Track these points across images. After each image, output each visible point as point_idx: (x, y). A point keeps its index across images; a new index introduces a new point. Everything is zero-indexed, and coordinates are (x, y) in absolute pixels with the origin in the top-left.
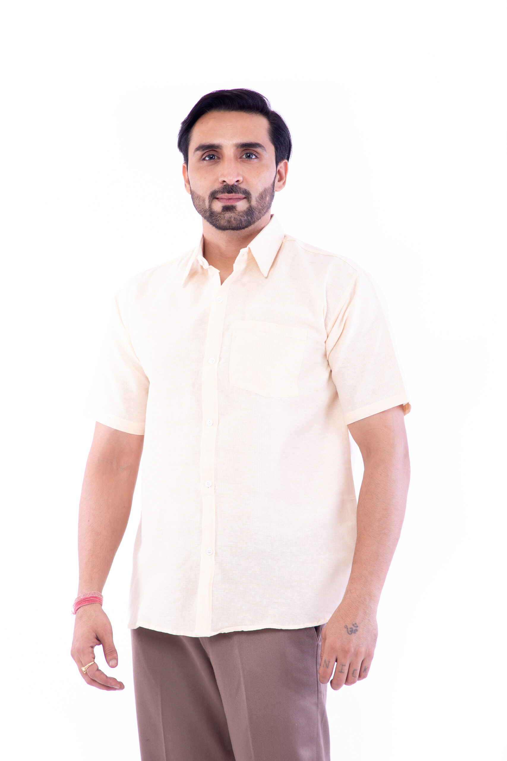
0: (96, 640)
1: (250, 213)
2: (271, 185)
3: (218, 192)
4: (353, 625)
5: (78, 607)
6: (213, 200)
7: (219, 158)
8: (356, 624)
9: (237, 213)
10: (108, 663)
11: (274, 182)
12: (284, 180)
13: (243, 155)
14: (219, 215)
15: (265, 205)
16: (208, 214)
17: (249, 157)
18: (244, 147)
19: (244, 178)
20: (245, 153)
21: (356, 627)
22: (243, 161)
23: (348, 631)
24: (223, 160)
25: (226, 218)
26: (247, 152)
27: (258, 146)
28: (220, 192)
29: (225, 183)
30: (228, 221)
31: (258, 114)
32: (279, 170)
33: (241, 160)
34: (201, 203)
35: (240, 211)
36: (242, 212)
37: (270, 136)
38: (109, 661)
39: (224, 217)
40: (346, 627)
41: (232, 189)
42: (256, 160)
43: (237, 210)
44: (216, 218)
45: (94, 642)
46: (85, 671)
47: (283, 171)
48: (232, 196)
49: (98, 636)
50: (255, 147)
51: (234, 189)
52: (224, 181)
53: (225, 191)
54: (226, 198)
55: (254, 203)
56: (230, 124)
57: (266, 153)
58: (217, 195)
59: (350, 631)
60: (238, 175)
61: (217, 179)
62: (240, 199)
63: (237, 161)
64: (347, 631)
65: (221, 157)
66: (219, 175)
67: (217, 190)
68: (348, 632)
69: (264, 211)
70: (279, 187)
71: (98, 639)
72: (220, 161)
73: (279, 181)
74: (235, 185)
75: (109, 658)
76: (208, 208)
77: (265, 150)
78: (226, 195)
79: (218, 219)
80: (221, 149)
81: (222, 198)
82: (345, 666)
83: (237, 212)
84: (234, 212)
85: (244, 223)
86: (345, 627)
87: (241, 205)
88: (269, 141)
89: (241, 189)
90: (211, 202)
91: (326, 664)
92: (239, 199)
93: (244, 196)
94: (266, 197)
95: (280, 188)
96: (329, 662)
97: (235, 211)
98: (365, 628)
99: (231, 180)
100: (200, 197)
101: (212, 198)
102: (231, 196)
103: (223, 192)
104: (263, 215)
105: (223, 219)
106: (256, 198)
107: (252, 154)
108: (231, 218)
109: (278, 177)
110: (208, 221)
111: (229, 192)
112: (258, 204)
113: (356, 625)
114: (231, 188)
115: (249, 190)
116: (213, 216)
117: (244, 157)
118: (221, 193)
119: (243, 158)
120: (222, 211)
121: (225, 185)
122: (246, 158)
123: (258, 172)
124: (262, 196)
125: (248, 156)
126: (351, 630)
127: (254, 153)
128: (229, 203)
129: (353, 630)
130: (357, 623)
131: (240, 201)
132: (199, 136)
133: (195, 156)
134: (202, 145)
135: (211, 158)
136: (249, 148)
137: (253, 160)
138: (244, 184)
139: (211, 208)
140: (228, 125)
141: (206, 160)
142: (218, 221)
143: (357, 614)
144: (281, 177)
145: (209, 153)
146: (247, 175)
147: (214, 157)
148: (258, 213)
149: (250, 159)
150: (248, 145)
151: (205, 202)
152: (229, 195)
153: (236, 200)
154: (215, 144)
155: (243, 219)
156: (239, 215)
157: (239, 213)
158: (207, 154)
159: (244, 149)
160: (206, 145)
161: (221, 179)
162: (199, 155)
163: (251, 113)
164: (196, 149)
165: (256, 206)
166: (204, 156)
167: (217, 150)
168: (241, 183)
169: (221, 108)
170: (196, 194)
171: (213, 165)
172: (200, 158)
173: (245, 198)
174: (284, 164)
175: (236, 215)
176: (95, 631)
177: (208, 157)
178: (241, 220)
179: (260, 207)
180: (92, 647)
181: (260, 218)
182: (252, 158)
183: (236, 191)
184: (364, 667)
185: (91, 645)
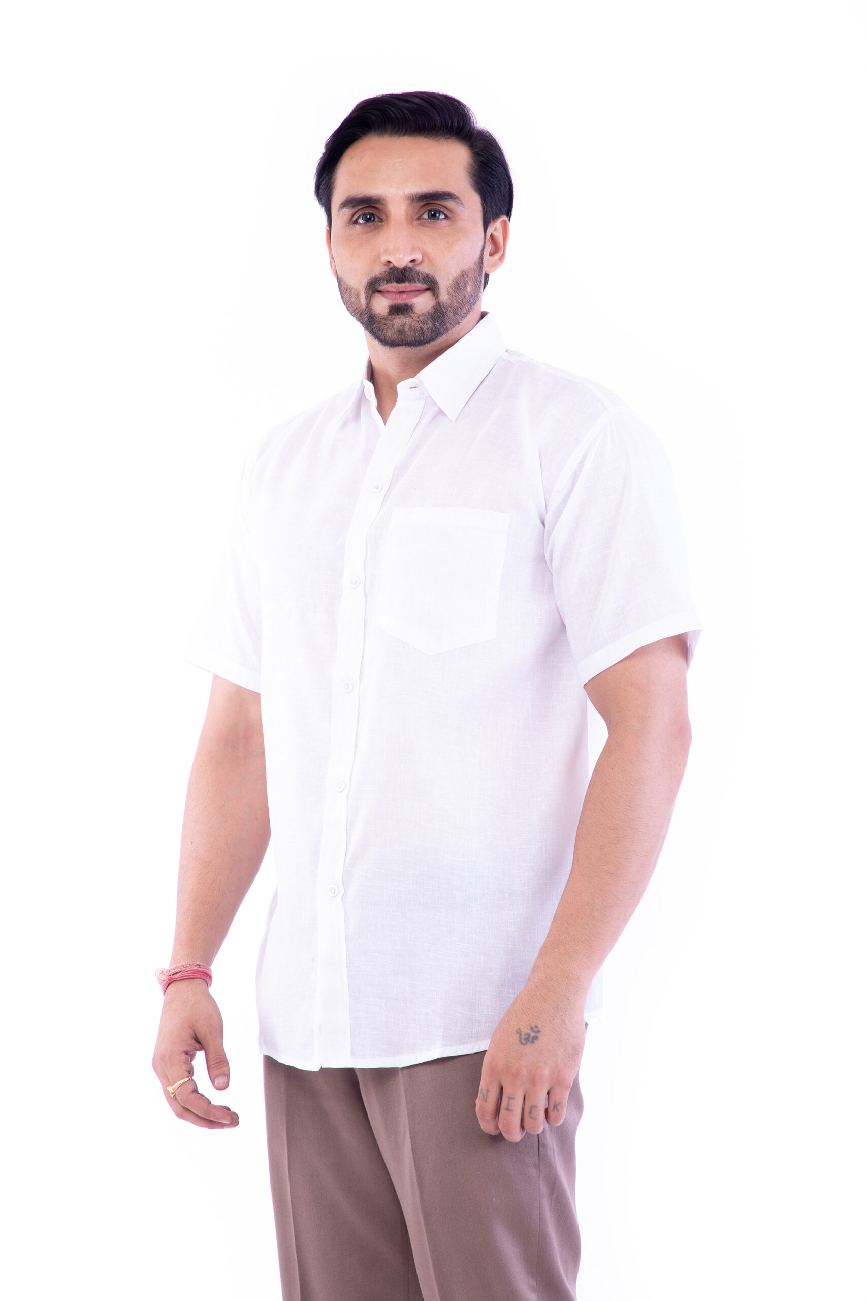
0: (195, 1042)
1: (438, 315)
2: (475, 263)
3: (380, 280)
4: (532, 1029)
6: (373, 295)
7: (382, 219)
8: (536, 1026)
9: (414, 318)
10: (213, 1082)
11: (482, 257)
12: (502, 252)
13: (423, 214)
14: (384, 321)
15: (464, 300)
16: (365, 319)
17: (434, 216)
18: (423, 199)
19: (424, 254)
20: (426, 210)
21: (536, 1032)
22: (422, 225)
23: (520, 1038)
24: (387, 223)
25: (395, 326)
26: (429, 208)
27: (448, 197)
28: (384, 280)
29: (391, 265)
30: (399, 331)
31: (450, 141)
32: (492, 235)
33: (419, 222)
34: (353, 299)
35: (420, 313)
36: (424, 315)
37: (471, 177)
38: (214, 1079)
39: (393, 325)
40: (519, 1032)
41: (403, 275)
42: (445, 222)
43: (414, 313)
44: (379, 325)
45: (190, 1045)
46: (173, 1094)
47: (499, 236)
48: (405, 286)
49: (197, 1035)
50: (444, 199)
51: (407, 275)
52: (389, 262)
53: (392, 278)
54: (394, 290)
55: (444, 297)
56: (399, 160)
57: (464, 209)
58: (379, 285)
59: (525, 1039)
60: (414, 250)
62: (420, 291)
63: (411, 226)
64: (518, 1039)
65: (384, 217)
66: (382, 250)
67: (378, 276)
68: (520, 1041)
69: (465, 311)
71: (197, 1040)
72: (383, 225)
73: (491, 254)
74: (410, 268)
75: (214, 1073)
76: (365, 308)
77: (462, 204)
78: (394, 286)
79: (382, 327)
80: (383, 205)
81: (388, 292)
82: (513, 1098)
83: (416, 315)
84: (411, 316)
85: (427, 333)
86: (517, 1033)
87: (423, 303)
88: (470, 187)
89: (420, 274)
90: (369, 299)
92: (417, 293)
93: (425, 286)
94: (465, 286)
95: (494, 266)
96: (488, 1091)
97: (412, 314)
98: (554, 1035)
99: (401, 260)
100: (352, 288)
101: (370, 292)
102: (402, 287)
103: (388, 281)
104: (463, 317)
105: (391, 327)
106: (447, 289)
107: (440, 212)
108: (404, 326)
109: (489, 248)
110: (367, 328)
111: (399, 280)
112: (451, 298)
113: (536, 1029)
114: (402, 273)
115: (434, 275)
116: (374, 322)
117: (426, 216)
118: (385, 282)
119: (422, 219)
120: (389, 315)
121: (391, 269)
122: (430, 219)
123: (448, 242)
124: (458, 284)
125: (432, 215)
126: (525, 1037)
127: (442, 210)
128: (401, 300)
129: (530, 1037)
130: (540, 1026)
131: (420, 296)
132: (348, 180)
133: (340, 216)
134: (352, 198)
135: (368, 220)
136: (434, 202)
137: (439, 221)
138: (425, 264)
139: (370, 309)
140: (397, 160)
141: (361, 223)
142: (383, 330)
143: (541, 1009)
144: (496, 247)
145: (364, 212)
146: (429, 248)
147: (372, 218)
148: (451, 314)
149: (436, 221)
150: (430, 197)
151: (360, 297)
152: (400, 285)
153: (413, 294)
154: (374, 196)
155: (425, 327)
156: (418, 321)
157: (419, 317)
158: (361, 213)
159: (425, 203)
160: (358, 198)
161: (385, 258)
162: (347, 216)
163: (436, 139)
164: (342, 204)
165: (448, 302)
166: (355, 218)
167: (377, 206)
168: (419, 264)
169: (386, 131)
170: (344, 283)
171: (370, 231)
172: (349, 220)
173: (427, 289)
174: (502, 224)
175: (414, 320)
176: (192, 1026)
177: (363, 218)
178: (422, 329)
179: (456, 304)
180: (186, 1053)
181: (458, 323)
182: (439, 218)
183: (411, 277)
184: (553, 1103)
185: (185, 1049)
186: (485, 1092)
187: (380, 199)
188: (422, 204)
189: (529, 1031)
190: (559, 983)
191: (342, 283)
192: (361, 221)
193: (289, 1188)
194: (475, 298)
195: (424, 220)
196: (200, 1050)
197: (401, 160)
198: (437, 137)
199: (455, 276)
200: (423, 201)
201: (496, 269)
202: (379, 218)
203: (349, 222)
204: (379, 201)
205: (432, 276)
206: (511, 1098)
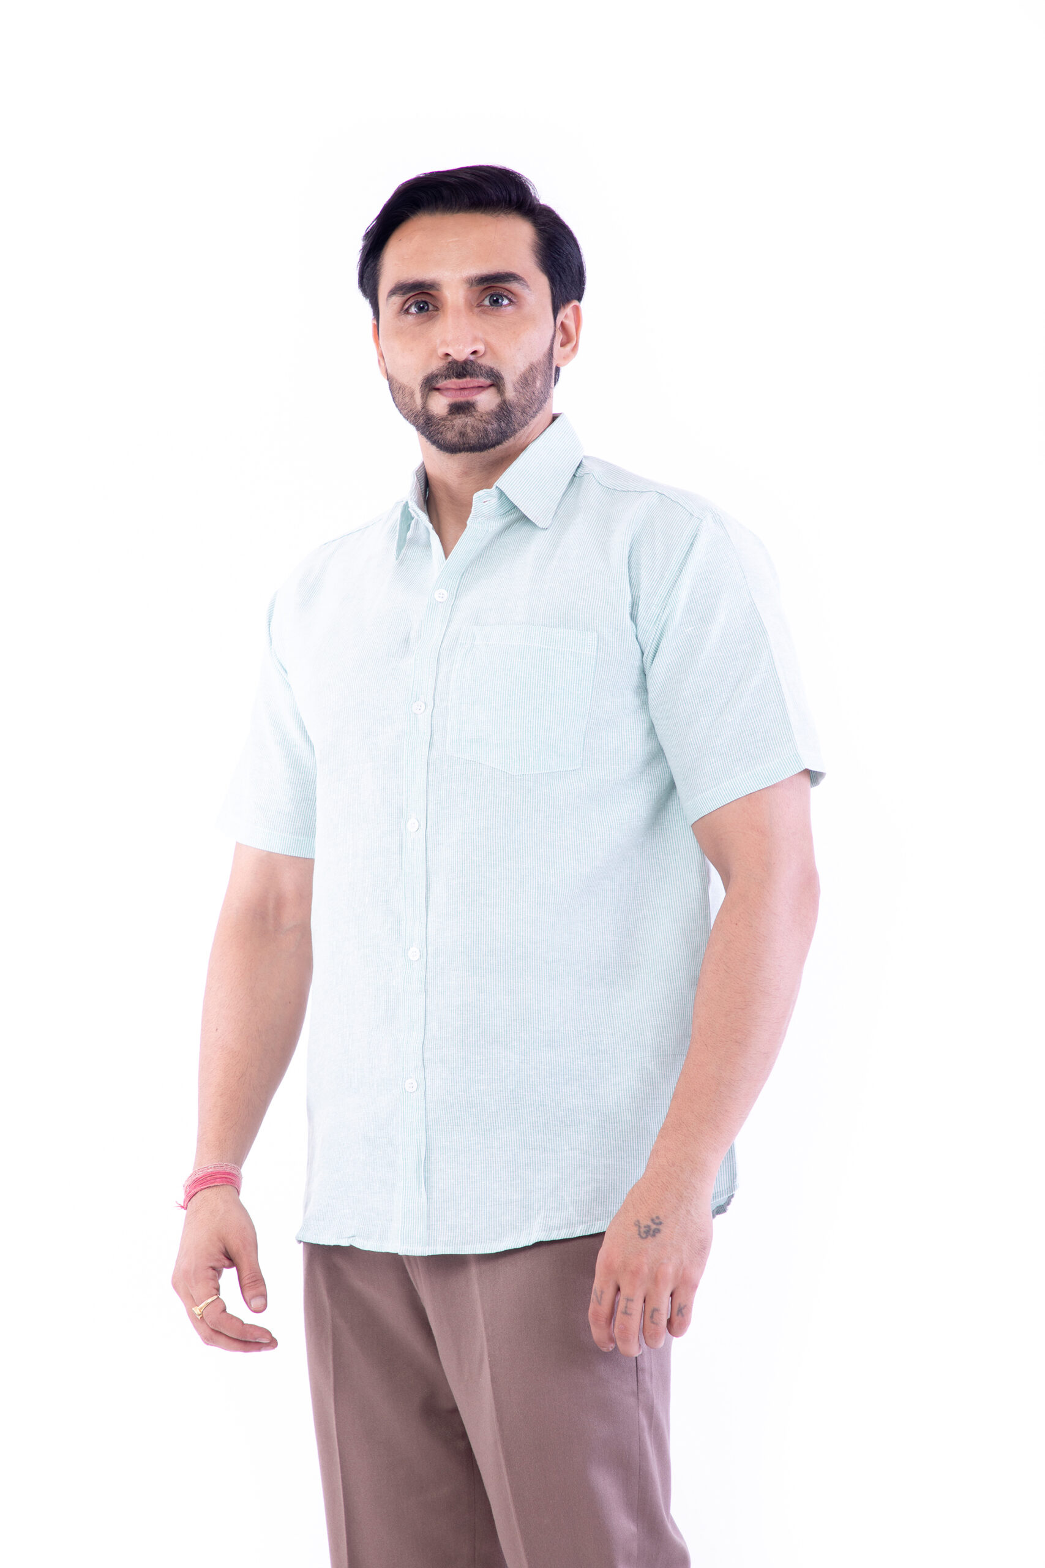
1: (504, 415)
2: (546, 353)
3: (437, 376)
4: (653, 1220)
6: (430, 393)
7: (437, 307)
8: (658, 1218)
9: (477, 418)
10: (248, 1303)
11: (551, 349)
12: (575, 343)
13: (484, 300)
14: (443, 423)
15: (534, 397)
16: (421, 421)
17: (496, 301)
18: (484, 282)
19: (487, 345)
20: (487, 295)
21: (657, 1224)
22: (484, 312)
23: (640, 1231)
24: (443, 311)
25: (455, 427)
26: (490, 293)
27: (512, 279)
28: (442, 376)
29: (450, 359)
30: (461, 433)
31: (511, 216)
32: (562, 324)
33: (480, 308)
34: (407, 399)
35: (483, 412)
36: (488, 413)
37: (537, 257)
38: (250, 1299)
39: (453, 426)
40: (638, 1224)
41: (464, 369)
42: (510, 308)
43: (477, 411)
44: (438, 428)
45: (218, 1260)
47: (571, 324)
48: (466, 382)
49: (228, 1250)
50: (507, 281)
51: (469, 368)
52: (447, 355)
53: (451, 373)
54: (454, 387)
55: (510, 394)
56: (454, 240)
57: (530, 292)
58: (437, 382)
59: (645, 1232)
60: (475, 340)
62: (481, 388)
63: (469, 313)
64: (638, 1232)
65: (439, 305)
66: (438, 342)
67: (435, 372)
68: (640, 1235)
69: (534, 411)
70: (564, 358)
71: (227, 1255)
72: (438, 314)
73: (563, 345)
74: (471, 361)
75: (249, 1294)
76: (420, 410)
77: (528, 286)
78: (453, 382)
80: (438, 290)
81: (448, 389)
82: (632, 1300)
83: (479, 414)
84: (472, 416)
85: (493, 435)
86: (635, 1223)
87: (486, 401)
88: (536, 267)
89: (483, 368)
90: (425, 397)
92: (480, 389)
93: (489, 382)
94: (534, 382)
95: (567, 358)
96: (602, 1292)
97: (474, 413)
98: (678, 1227)
99: (461, 353)
100: (405, 388)
101: (427, 390)
102: (463, 382)
103: (447, 377)
104: (533, 417)
105: (451, 428)
106: (514, 385)
107: (502, 296)
108: (465, 426)
109: (560, 337)
110: (422, 433)
111: (460, 375)
112: (518, 395)
113: (657, 1221)
114: (462, 367)
115: (499, 369)
116: (430, 425)
117: (487, 302)
118: (444, 377)
119: (483, 306)
120: (449, 414)
121: (449, 363)
122: (491, 305)
123: (514, 332)
124: (526, 379)
125: (494, 300)
126: (645, 1229)
127: (505, 294)
128: (461, 398)
129: (650, 1229)
130: (662, 1217)
131: (482, 392)
132: (396, 264)
133: (389, 305)
134: (402, 283)
135: (421, 309)
136: (496, 285)
137: (503, 308)
138: (488, 356)
139: (426, 410)
140: (451, 240)
141: (412, 314)
142: (442, 432)
143: (662, 1198)
144: (567, 337)
145: (416, 300)
146: (493, 340)
147: (426, 307)
148: (520, 414)
149: (499, 307)
150: (491, 280)
151: (415, 396)
152: (460, 381)
153: (475, 391)
154: (427, 280)
155: (489, 427)
156: (481, 421)
157: (482, 417)
158: (413, 300)
159: (486, 286)
160: (409, 284)
161: (442, 351)
162: (397, 305)
163: (496, 214)
164: (391, 291)
165: (515, 400)
166: (406, 306)
167: (431, 292)
168: (481, 356)
169: (437, 208)
170: (396, 382)
171: (424, 322)
172: (399, 310)
173: (491, 385)
174: (573, 311)
175: (476, 419)
176: (222, 1240)
177: (415, 307)
178: (486, 430)
179: (524, 402)
180: (214, 1269)
181: (527, 423)
182: (501, 305)
183: (473, 372)
184: (678, 1306)
185: (212, 1264)
186: (599, 1293)
187: (434, 284)
188: (482, 287)
189: (650, 1223)
190: (682, 1168)
191: (394, 382)
192: (413, 310)
194: (544, 396)
195: (485, 307)
196: (230, 1267)
197: (457, 239)
198: (495, 212)
199: (522, 370)
200: (483, 284)
202: (434, 306)
203: (400, 312)
204: (434, 287)
205: (497, 370)
206: (629, 1300)
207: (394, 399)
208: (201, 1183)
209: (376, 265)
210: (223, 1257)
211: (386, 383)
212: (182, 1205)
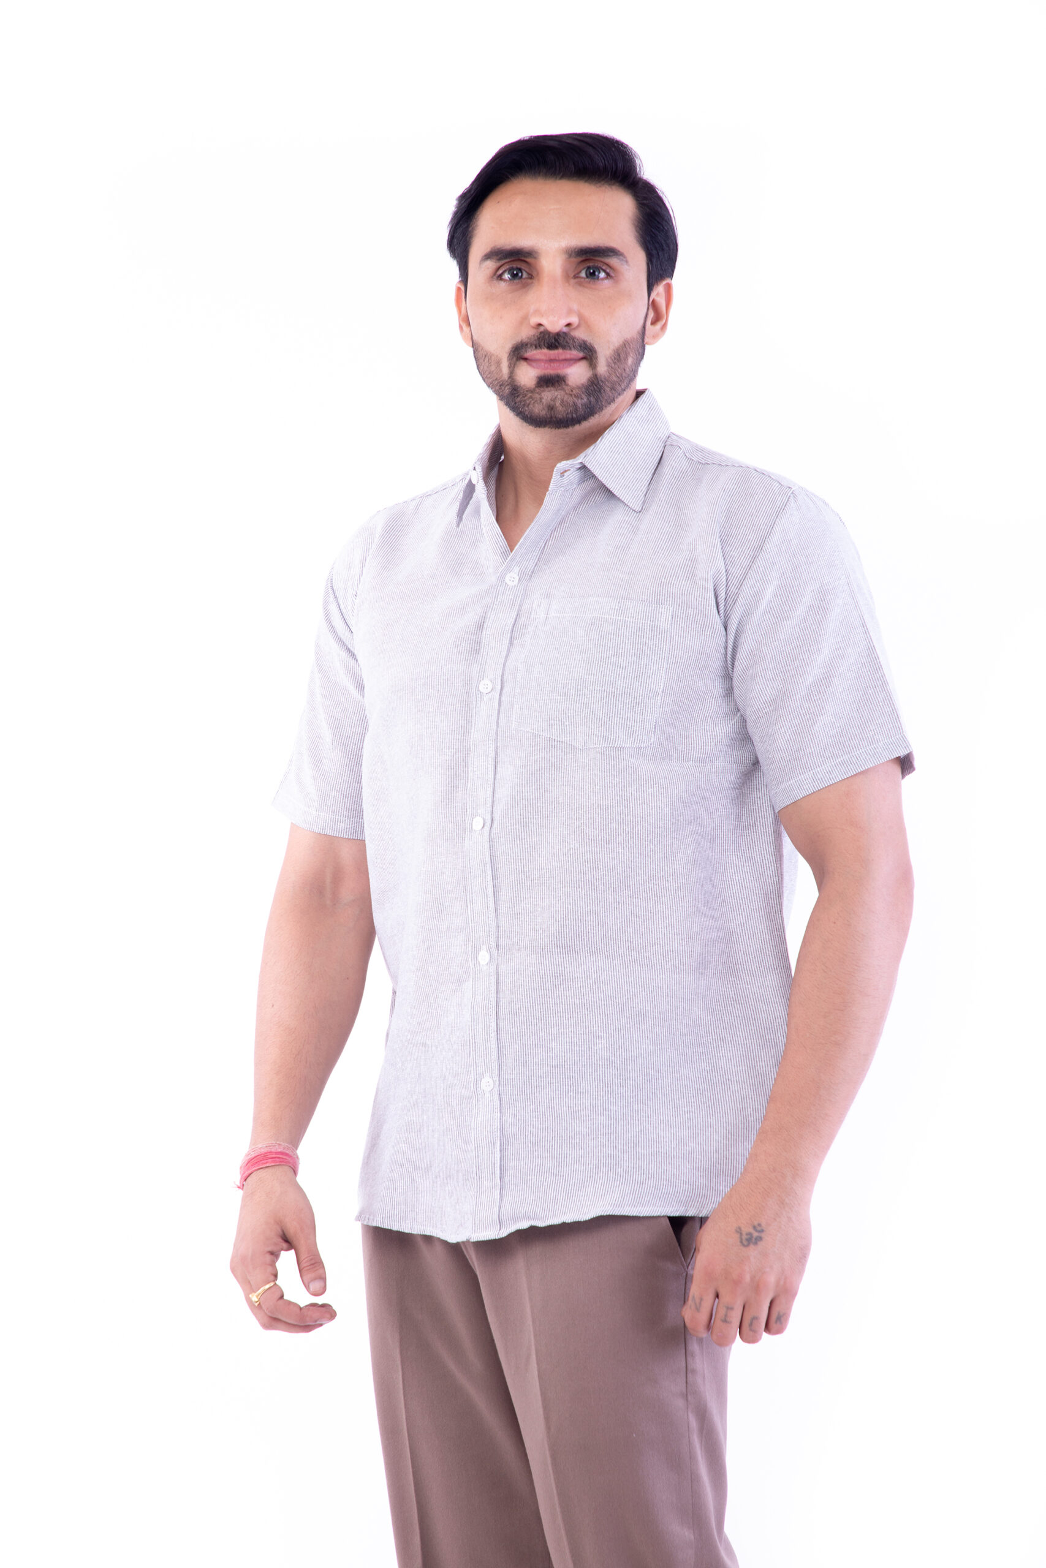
0: (282, 1240)
1: (594, 389)
2: (638, 333)
3: (527, 345)
4: (754, 1227)
5: (250, 1172)
6: (518, 363)
7: (532, 275)
8: (759, 1225)
9: (567, 391)
10: (305, 1285)
11: (644, 327)
12: (664, 321)
13: (580, 272)
14: (530, 394)
15: (624, 374)
16: (507, 390)
17: (593, 274)
18: (583, 254)
19: (581, 317)
20: (585, 267)
21: (759, 1231)
22: (580, 284)
23: (742, 1239)
24: (539, 280)
25: (544, 401)
26: (588, 265)
27: (612, 254)
28: (531, 345)
29: (542, 329)
30: (550, 406)
31: (614, 187)
32: (653, 301)
33: (576, 280)
34: (493, 368)
35: (574, 385)
36: (578, 388)
37: (637, 231)
38: (307, 1282)
39: (541, 398)
40: (739, 1231)
41: (556, 340)
42: (606, 281)
43: (567, 385)
44: (524, 399)
45: (276, 1244)
46: (256, 1301)
47: (661, 301)
48: (558, 354)
49: (285, 1232)
50: (606, 256)
51: (561, 340)
52: (540, 325)
53: (542, 344)
54: (543, 357)
55: (602, 368)
56: (555, 207)
57: (627, 267)
58: (526, 351)
59: (747, 1240)
60: (570, 312)
61: (525, 318)
63: (567, 284)
64: (739, 1239)
65: (534, 273)
66: (531, 311)
67: (525, 340)
68: (741, 1242)
69: (622, 385)
71: (285, 1238)
72: (532, 283)
73: (654, 324)
74: (564, 333)
75: (308, 1277)
76: (507, 379)
77: (628, 262)
78: (543, 353)
79: (528, 402)
80: (535, 258)
81: (537, 360)
82: (732, 1309)
83: (569, 388)
84: (563, 389)
85: (581, 410)
86: (736, 1231)
87: (577, 374)
88: (635, 241)
89: (576, 340)
90: (512, 367)
91: (696, 1304)
92: (572, 362)
93: (581, 355)
94: (626, 359)
95: (656, 337)
96: (701, 1299)
97: (564, 387)
98: (780, 1235)
99: (554, 324)
100: (491, 355)
101: (515, 359)
102: (554, 354)
103: (537, 346)
104: (619, 394)
105: (539, 401)
106: (607, 359)
107: (599, 269)
108: (554, 400)
109: (651, 315)
110: (507, 404)
111: (551, 346)
112: (610, 371)
113: (759, 1228)
114: (555, 338)
115: (592, 342)
116: (517, 395)
117: (583, 274)
118: (534, 347)
119: (579, 277)
120: (537, 386)
121: (541, 333)
122: (588, 277)
123: (610, 307)
124: (619, 355)
125: (591, 273)
126: (749, 1236)
127: (604, 268)
128: (550, 371)
129: (752, 1237)
130: (763, 1224)
131: (575, 365)
132: (493, 228)
133: (480, 270)
134: (498, 249)
135: (514, 276)
136: (594, 258)
137: (600, 282)
138: (582, 329)
139: (513, 379)
140: (552, 207)
141: (505, 280)
142: (529, 404)
143: (763, 1204)
144: (657, 315)
145: (511, 266)
146: (587, 313)
147: (520, 274)
148: (609, 389)
149: (596, 281)
150: (591, 252)
151: (502, 365)
152: (551, 352)
153: (566, 363)
154: (525, 248)
155: (578, 401)
156: (571, 395)
157: (571, 391)
158: (508, 267)
159: (584, 258)
160: (505, 250)
161: (534, 320)
162: (490, 270)
163: (599, 184)
164: (486, 255)
165: (606, 375)
166: (500, 272)
167: (525, 259)
168: (574, 329)
169: (539, 173)
170: (482, 349)
171: (517, 290)
172: (492, 274)
173: (583, 358)
174: (665, 288)
175: (566, 394)
176: (279, 1223)
177: (509, 273)
178: (575, 404)
179: (615, 379)
180: (272, 1253)
181: (613, 400)
182: (598, 277)
183: (566, 344)
184: (777, 1314)
185: (270, 1249)
186: (698, 1301)
187: (533, 252)
188: (580, 259)
191: (480, 349)
192: (507, 276)
193: (404, 1417)
194: (634, 374)
195: (582, 280)
196: (288, 1249)
198: (600, 182)
199: (616, 345)
200: (581, 257)
201: (657, 341)
202: (529, 274)
203: (492, 277)
204: (531, 254)
205: (590, 344)
206: (729, 1308)
207: (478, 367)
208: (256, 1163)
209: (468, 227)
210: (280, 1240)
211: (471, 350)
212: (239, 1185)
